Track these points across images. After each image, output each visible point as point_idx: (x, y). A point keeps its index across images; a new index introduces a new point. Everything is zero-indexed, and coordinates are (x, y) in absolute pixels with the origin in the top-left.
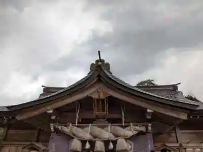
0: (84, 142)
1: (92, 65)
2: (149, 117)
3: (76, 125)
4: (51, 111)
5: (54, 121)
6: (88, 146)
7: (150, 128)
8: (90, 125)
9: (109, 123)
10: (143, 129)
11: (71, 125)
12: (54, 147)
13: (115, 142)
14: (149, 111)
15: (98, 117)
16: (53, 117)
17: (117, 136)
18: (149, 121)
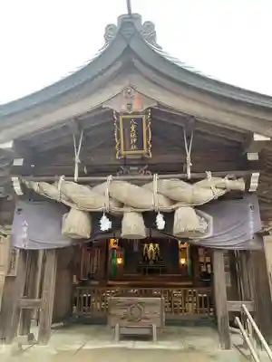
0: (95, 217)
1: (109, 28)
2: (252, 157)
3: (76, 178)
4: (9, 145)
6: (105, 224)
7: (254, 184)
8: (110, 177)
9: (154, 172)
10: (239, 185)
11: (62, 178)
12: (25, 229)
13: (169, 216)
14: (257, 138)
15: (126, 163)
16: (19, 162)
17: (174, 202)
18: (252, 166)
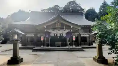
0: (54, 34)
2: (71, 28)
3: (52, 30)
5: (46, 29)
6: (55, 35)
7: (71, 31)
8: (56, 30)
9: (61, 29)
10: (69, 31)
11: (50, 30)
13: (62, 34)
16: (45, 28)
18: (71, 29)
